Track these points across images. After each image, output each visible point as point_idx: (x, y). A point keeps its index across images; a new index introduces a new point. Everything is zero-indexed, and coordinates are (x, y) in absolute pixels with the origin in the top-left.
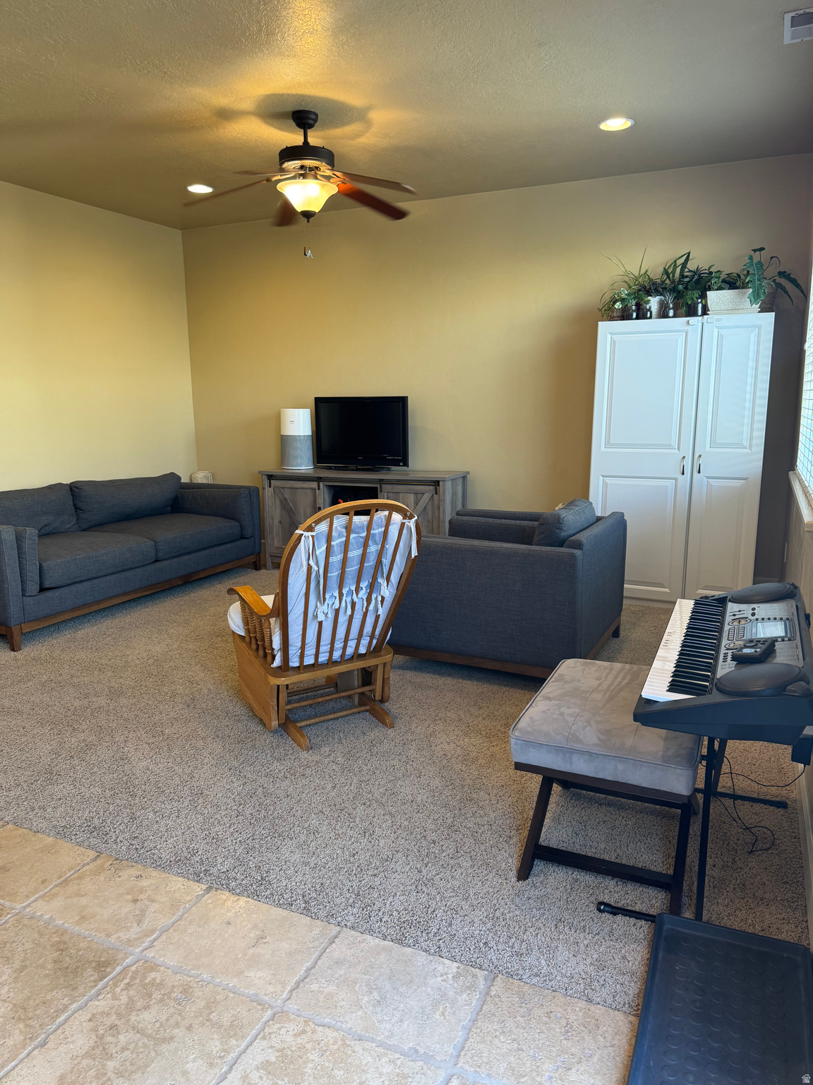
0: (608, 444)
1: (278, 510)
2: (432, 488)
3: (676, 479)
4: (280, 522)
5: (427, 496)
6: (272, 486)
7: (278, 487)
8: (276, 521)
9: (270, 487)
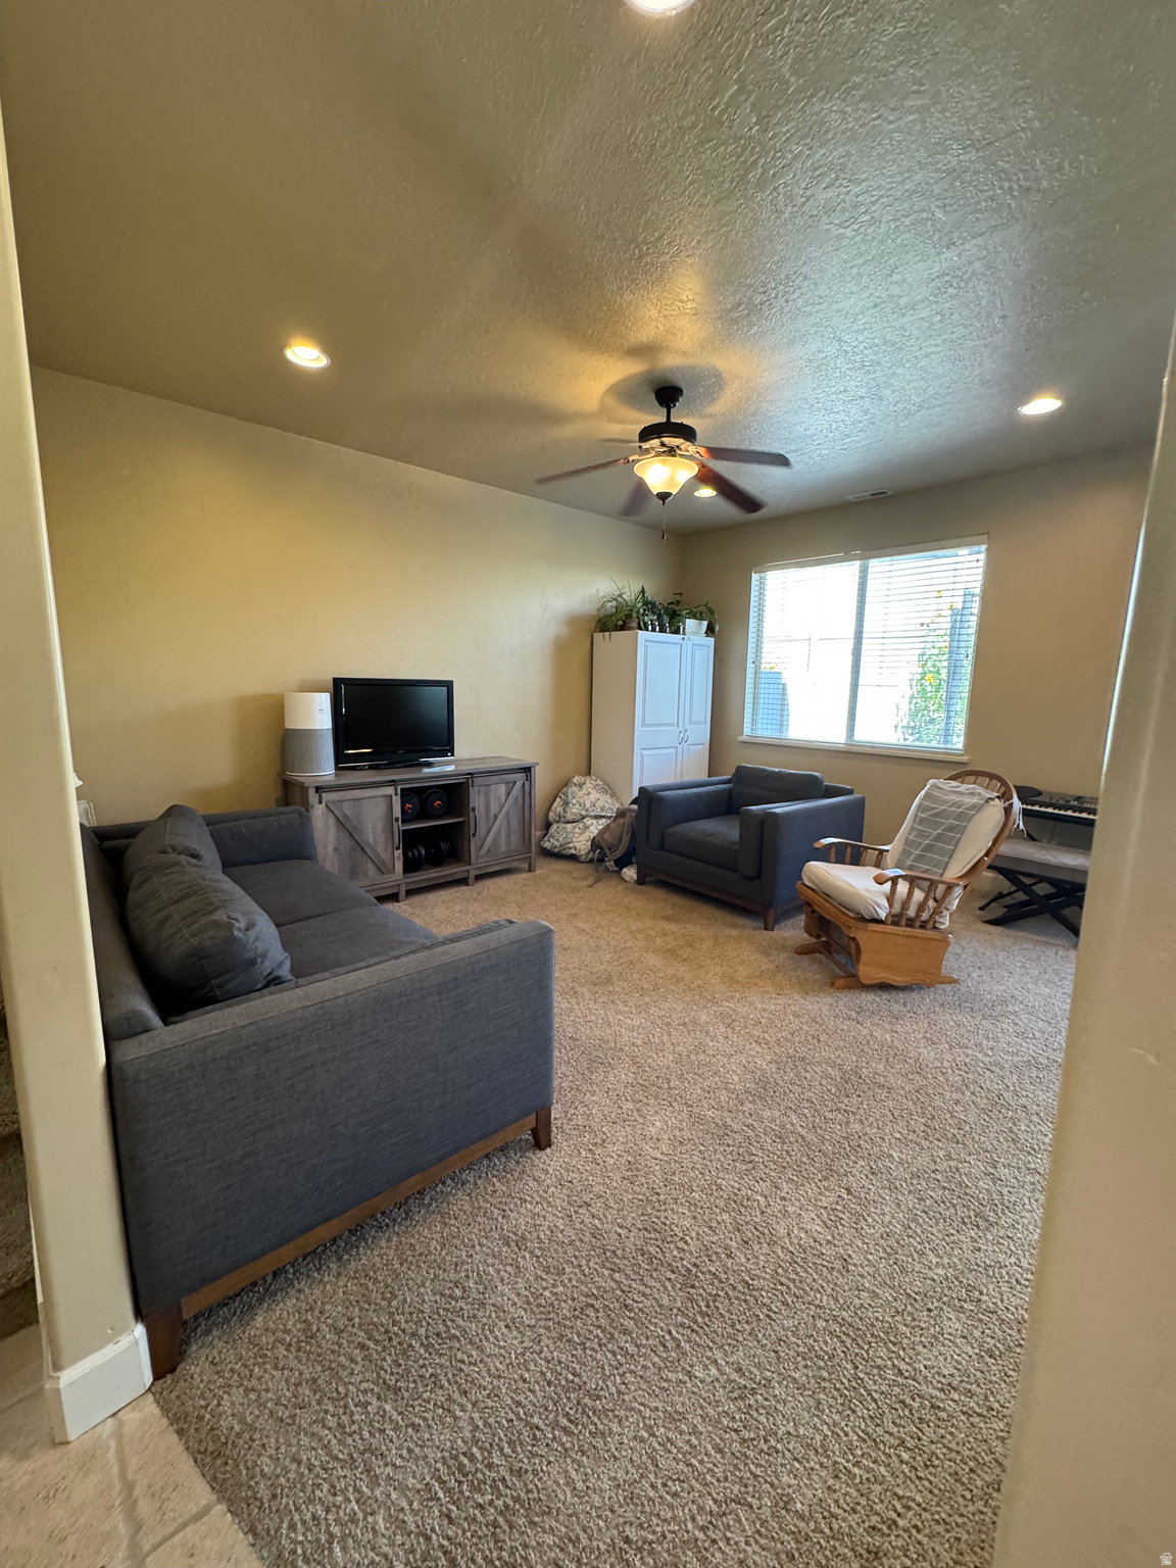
0: (644, 724)
1: (333, 831)
2: (523, 775)
3: (676, 748)
4: (336, 850)
5: (519, 784)
6: (324, 801)
7: (334, 802)
8: (330, 849)
9: (320, 802)
